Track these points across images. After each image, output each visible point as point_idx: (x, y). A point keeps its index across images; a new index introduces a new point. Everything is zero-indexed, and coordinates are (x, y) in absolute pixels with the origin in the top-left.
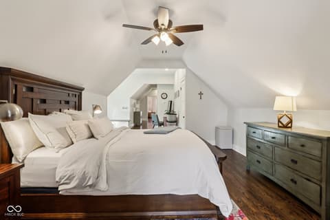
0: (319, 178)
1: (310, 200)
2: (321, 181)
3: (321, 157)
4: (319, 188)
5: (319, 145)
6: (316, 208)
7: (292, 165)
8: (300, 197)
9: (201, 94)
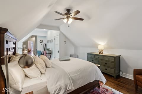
0: (114, 67)
1: (111, 74)
2: (114, 68)
3: (114, 62)
4: (113, 70)
5: (114, 58)
6: (113, 75)
7: (105, 65)
8: (108, 73)
9: (65, 42)
